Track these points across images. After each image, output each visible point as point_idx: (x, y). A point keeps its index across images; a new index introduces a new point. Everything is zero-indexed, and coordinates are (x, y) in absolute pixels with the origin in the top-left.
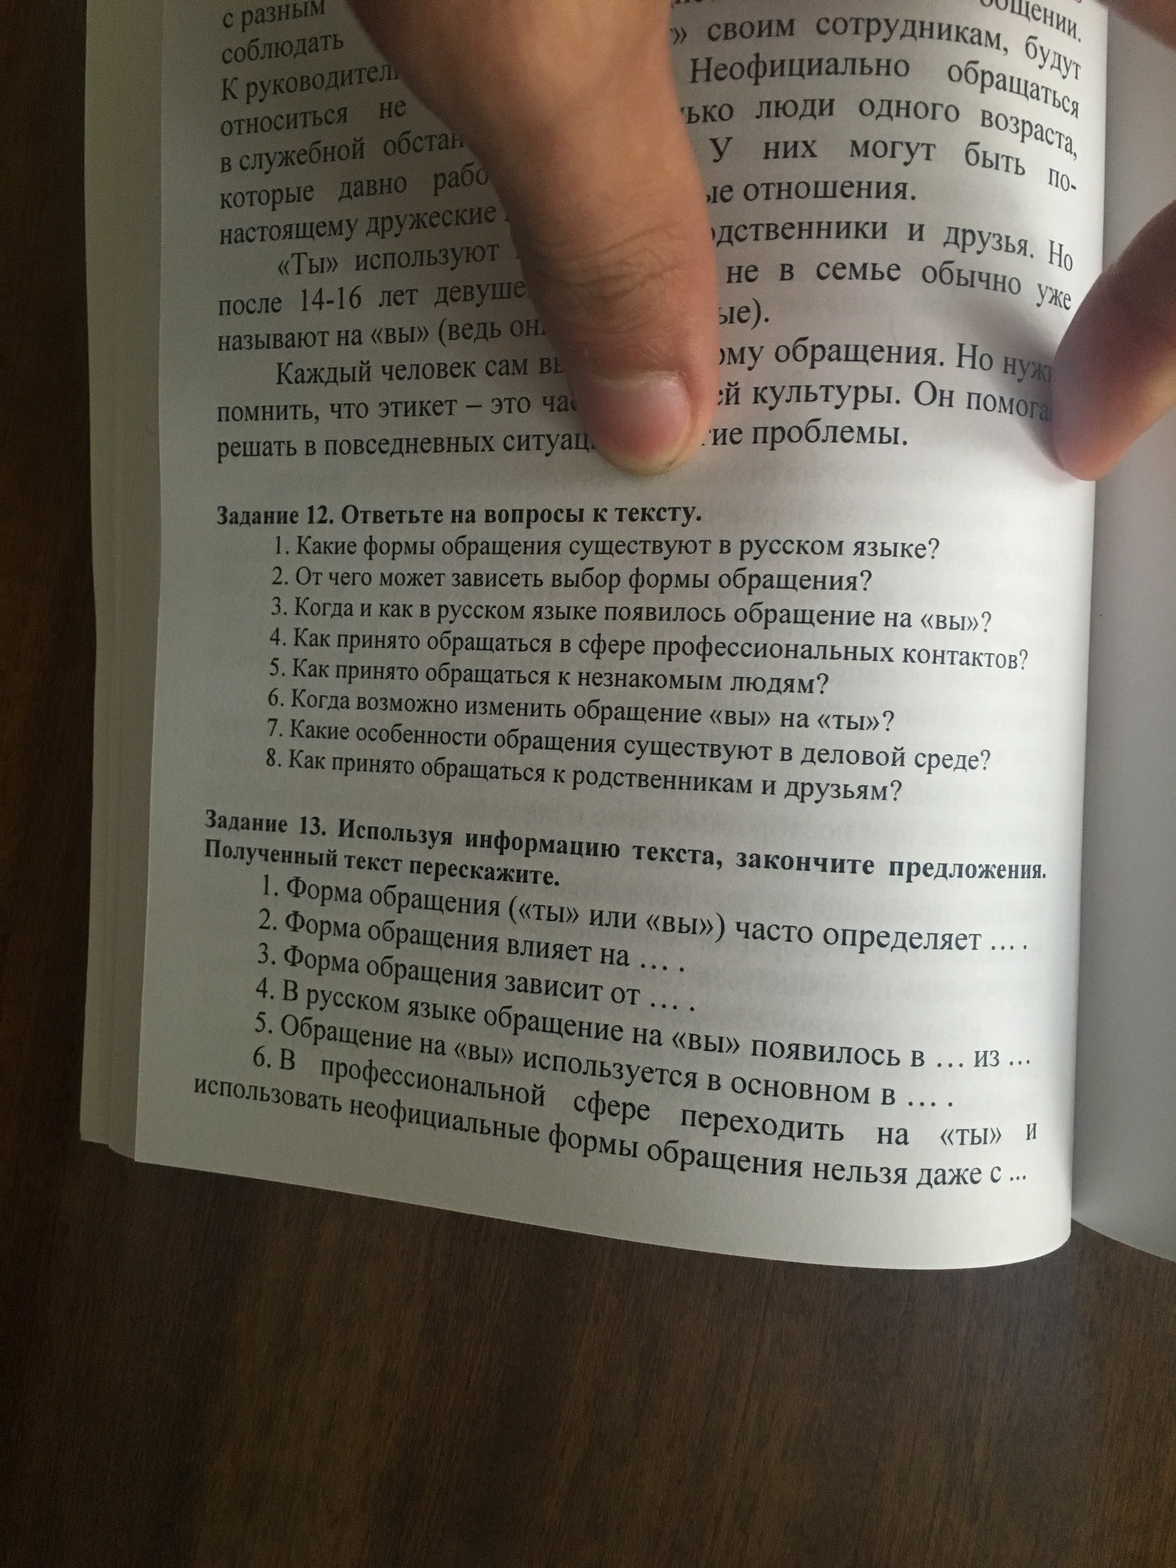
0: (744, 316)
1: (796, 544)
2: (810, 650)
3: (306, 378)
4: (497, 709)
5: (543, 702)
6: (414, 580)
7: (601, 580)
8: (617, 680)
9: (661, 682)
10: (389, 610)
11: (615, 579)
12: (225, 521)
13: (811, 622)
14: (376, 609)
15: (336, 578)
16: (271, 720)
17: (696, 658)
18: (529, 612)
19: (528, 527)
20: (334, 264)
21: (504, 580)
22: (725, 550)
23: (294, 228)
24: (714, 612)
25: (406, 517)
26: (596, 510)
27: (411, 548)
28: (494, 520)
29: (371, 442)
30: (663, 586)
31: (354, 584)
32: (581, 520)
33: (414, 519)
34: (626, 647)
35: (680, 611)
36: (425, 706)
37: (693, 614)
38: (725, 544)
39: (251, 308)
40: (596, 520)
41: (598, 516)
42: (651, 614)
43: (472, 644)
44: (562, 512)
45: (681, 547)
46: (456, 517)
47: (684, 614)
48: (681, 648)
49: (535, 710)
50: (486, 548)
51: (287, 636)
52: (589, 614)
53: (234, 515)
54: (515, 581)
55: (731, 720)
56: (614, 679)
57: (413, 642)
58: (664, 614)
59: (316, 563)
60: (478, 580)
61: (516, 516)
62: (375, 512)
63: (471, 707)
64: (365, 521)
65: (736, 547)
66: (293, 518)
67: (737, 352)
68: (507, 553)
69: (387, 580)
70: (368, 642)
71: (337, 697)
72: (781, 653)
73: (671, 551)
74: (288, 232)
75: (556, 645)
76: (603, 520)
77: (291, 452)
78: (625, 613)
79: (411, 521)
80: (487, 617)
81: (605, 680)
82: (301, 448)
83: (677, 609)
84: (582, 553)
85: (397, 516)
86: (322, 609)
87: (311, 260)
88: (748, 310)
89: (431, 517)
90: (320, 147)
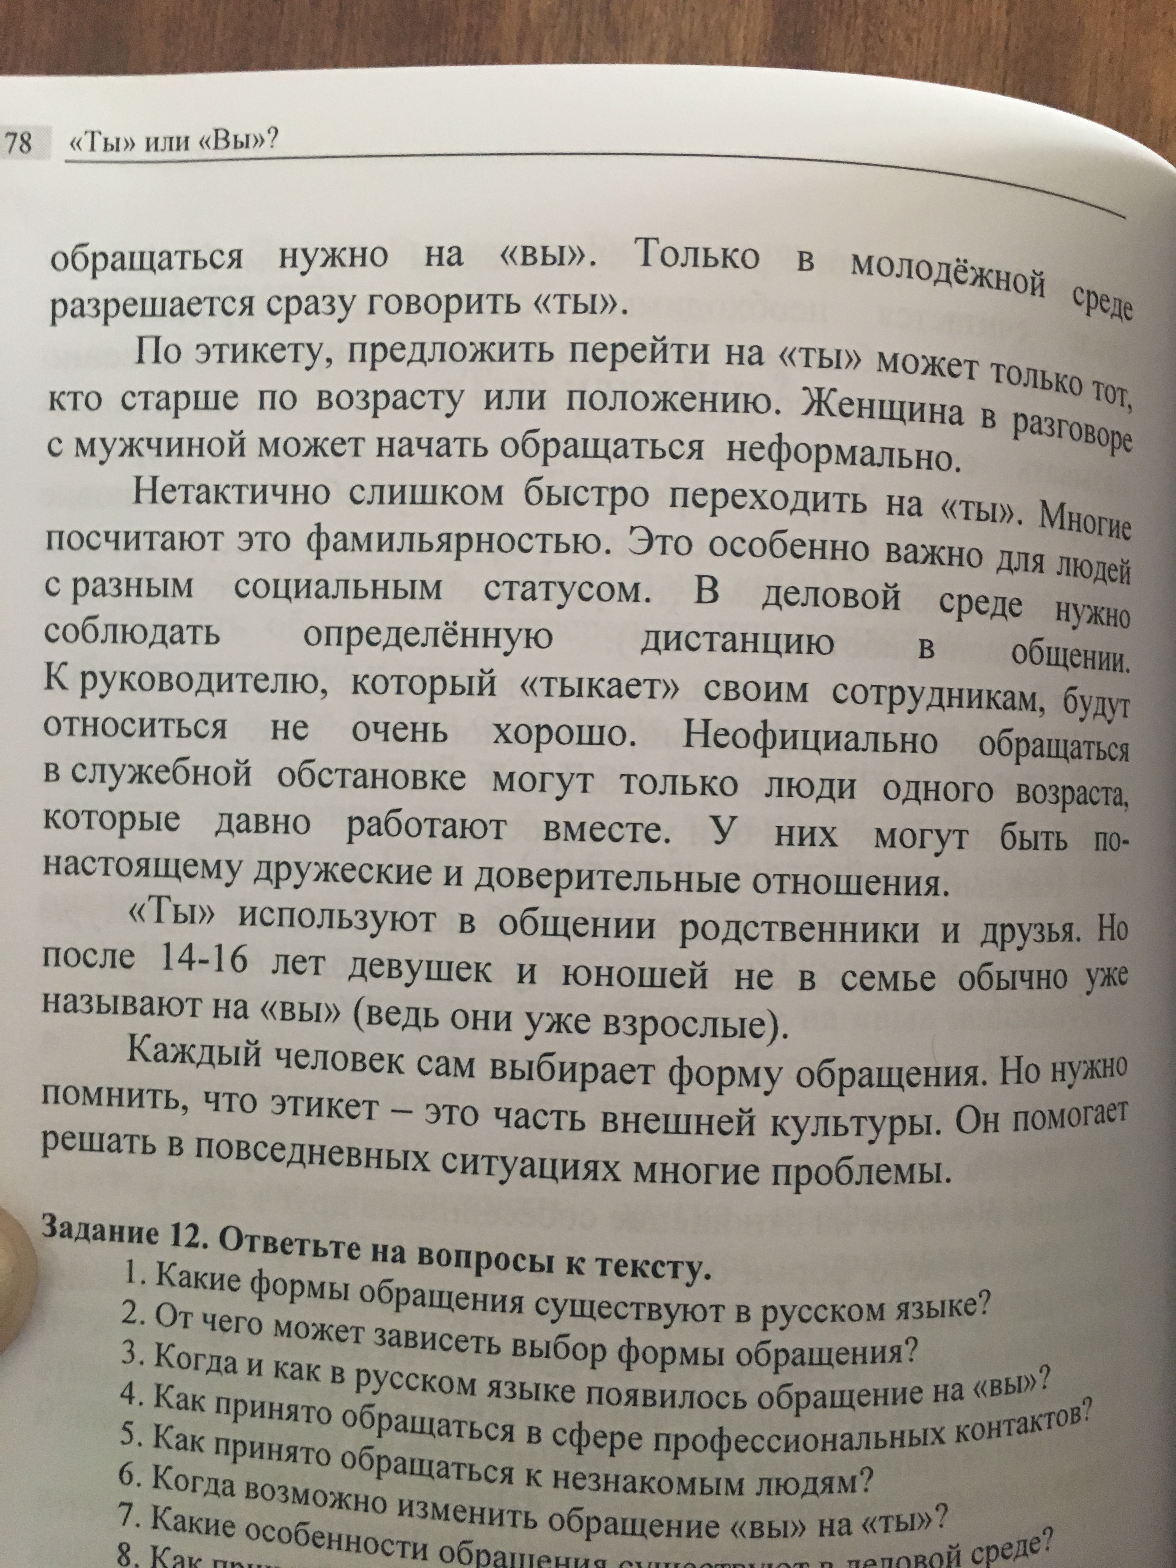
0: (758, 1030)
1: (830, 1310)
2: (851, 1440)
3: (170, 1057)
4: (441, 1513)
5: (506, 1507)
6: (322, 1332)
7: (580, 1352)
8: (604, 1483)
9: (665, 1486)
10: (288, 1370)
11: (599, 1352)
12: (53, 1233)
13: (851, 1405)
14: (268, 1368)
15: (213, 1322)
16: (122, 1504)
17: (710, 1455)
18: (483, 1388)
19: (478, 1274)
20: (209, 915)
21: (447, 1343)
22: (743, 1317)
23: (152, 864)
24: (732, 1397)
25: (309, 1248)
26: (570, 1260)
27: (317, 1291)
28: (431, 1262)
29: (261, 1146)
30: (663, 1362)
31: (237, 1331)
32: (550, 1270)
33: (321, 1252)
34: (618, 1441)
35: (688, 1395)
36: (340, 1501)
37: (705, 1400)
38: (743, 1310)
39: (91, 960)
40: (570, 1272)
41: (573, 1267)
42: (649, 1398)
43: (404, 1425)
44: (524, 1258)
45: (685, 1312)
46: (379, 1253)
47: (693, 1400)
48: (691, 1443)
49: (495, 1518)
50: (421, 1299)
51: (145, 1394)
52: (566, 1394)
53: (66, 1226)
54: (463, 1346)
55: (757, 1533)
56: (602, 1481)
57: (323, 1416)
58: (667, 1400)
59: (185, 1299)
60: (409, 1340)
61: (461, 1258)
62: (266, 1239)
63: (405, 1509)
64: (252, 1249)
65: (756, 1314)
66: (151, 1236)
67: (750, 1072)
68: (449, 1306)
69: (284, 1329)
70: (257, 1409)
71: (216, 1481)
72: (816, 1446)
73: (673, 1317)
74: (143, 867)
75: (521, 1433)
76: (580, 1272)
77: (148, 1149)
78: (614, 1397)
79: (316, 1254)
80: (424, 1389)
81: (590, 1483)
82: (163, 1148)
83: (684, 1392)
84: (554, 1314)
85: (297, 1245)
86: (193, 1361)
87: (176, 907)
88: (762, 1023)
89: (343, 1251)
90: (189, 765)
